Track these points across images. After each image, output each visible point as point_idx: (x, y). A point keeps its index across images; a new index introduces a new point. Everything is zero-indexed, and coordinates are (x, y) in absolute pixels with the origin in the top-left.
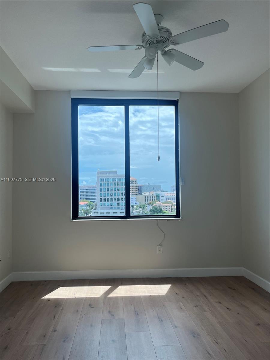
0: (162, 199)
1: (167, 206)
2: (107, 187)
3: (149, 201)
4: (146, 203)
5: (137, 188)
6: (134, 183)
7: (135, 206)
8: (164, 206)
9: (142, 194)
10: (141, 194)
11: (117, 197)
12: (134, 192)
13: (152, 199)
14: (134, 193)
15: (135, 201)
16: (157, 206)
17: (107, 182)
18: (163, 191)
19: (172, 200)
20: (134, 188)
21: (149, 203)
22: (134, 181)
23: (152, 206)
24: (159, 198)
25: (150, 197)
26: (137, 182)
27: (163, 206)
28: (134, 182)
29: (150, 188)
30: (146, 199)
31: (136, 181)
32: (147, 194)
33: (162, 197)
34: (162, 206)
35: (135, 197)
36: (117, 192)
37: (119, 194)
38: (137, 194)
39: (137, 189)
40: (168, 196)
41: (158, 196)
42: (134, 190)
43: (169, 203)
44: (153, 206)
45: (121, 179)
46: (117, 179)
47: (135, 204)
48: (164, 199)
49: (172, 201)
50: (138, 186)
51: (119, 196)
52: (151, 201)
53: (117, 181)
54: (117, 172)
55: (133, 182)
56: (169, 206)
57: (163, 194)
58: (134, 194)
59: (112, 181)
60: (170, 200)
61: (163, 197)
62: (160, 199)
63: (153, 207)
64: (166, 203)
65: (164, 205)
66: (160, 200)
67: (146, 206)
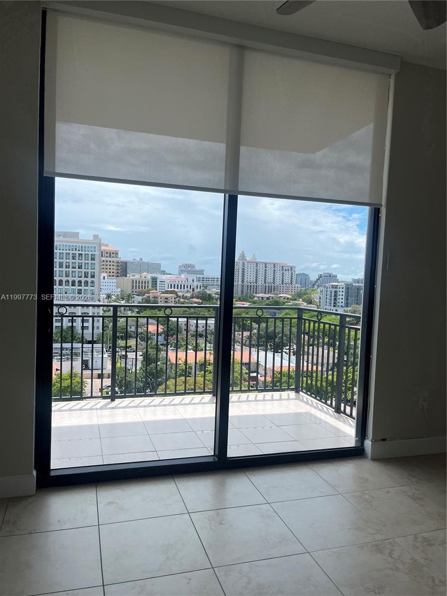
0: (161, 285)
1: (167, 299)
2: (60, 260)
3: (139, 288)
4: (133, 292)
5: (118, 266)
6: (113, 257)
7: (113, 297)
8: (163, 298)
9: (128, 275)
10: (126, 277)
11: (77, 279)
12: (113, 272)
13: (144, 285)
14: (113, 274)
15: (114, 288)
16: (151, 298)
17: (60, 251)
18: (164, 273)
19: (178, 288)
20: (113, 265)
21: (138, 292)
22: (113, 253)
23: (142, 297)
24: (156, 284)
25: (141, 283)
26: (119, 256)
27: (161, 298)
28: (114, 255)
29: (142, 266)
30: (135, 285)
31: (117, 254)
32: (137, 277)
33: (162, 283)
34: (159, 298)
35: (115, 280)
36: (77, 270)
37: (82, 274)
38: (118, 276)
39: (119, 268)
40: (171, 281)
41: (154, 280)
42: (113, 269)
43: (172, 292)
44: (144, 297)
45: (85, 247)
46: (79, 246)
47: (113, 293)
48: (164, 285)
49: (176, 290)
50: (122, 262)
51: (81, 277)
52: (142, 288)
53: (79, 251)
54: (79, 235)
55: (112, 255)
56: (171, 299)
57: (164, 277)
58: (113, 276)
59: (69, 250)
60: (174, 288)
61: (164, 283)
62: (158, 285)
63: (142, 299)
64: (167, 292)
65: (163, 296)
66: (158, 288)
67: (134, 297)
